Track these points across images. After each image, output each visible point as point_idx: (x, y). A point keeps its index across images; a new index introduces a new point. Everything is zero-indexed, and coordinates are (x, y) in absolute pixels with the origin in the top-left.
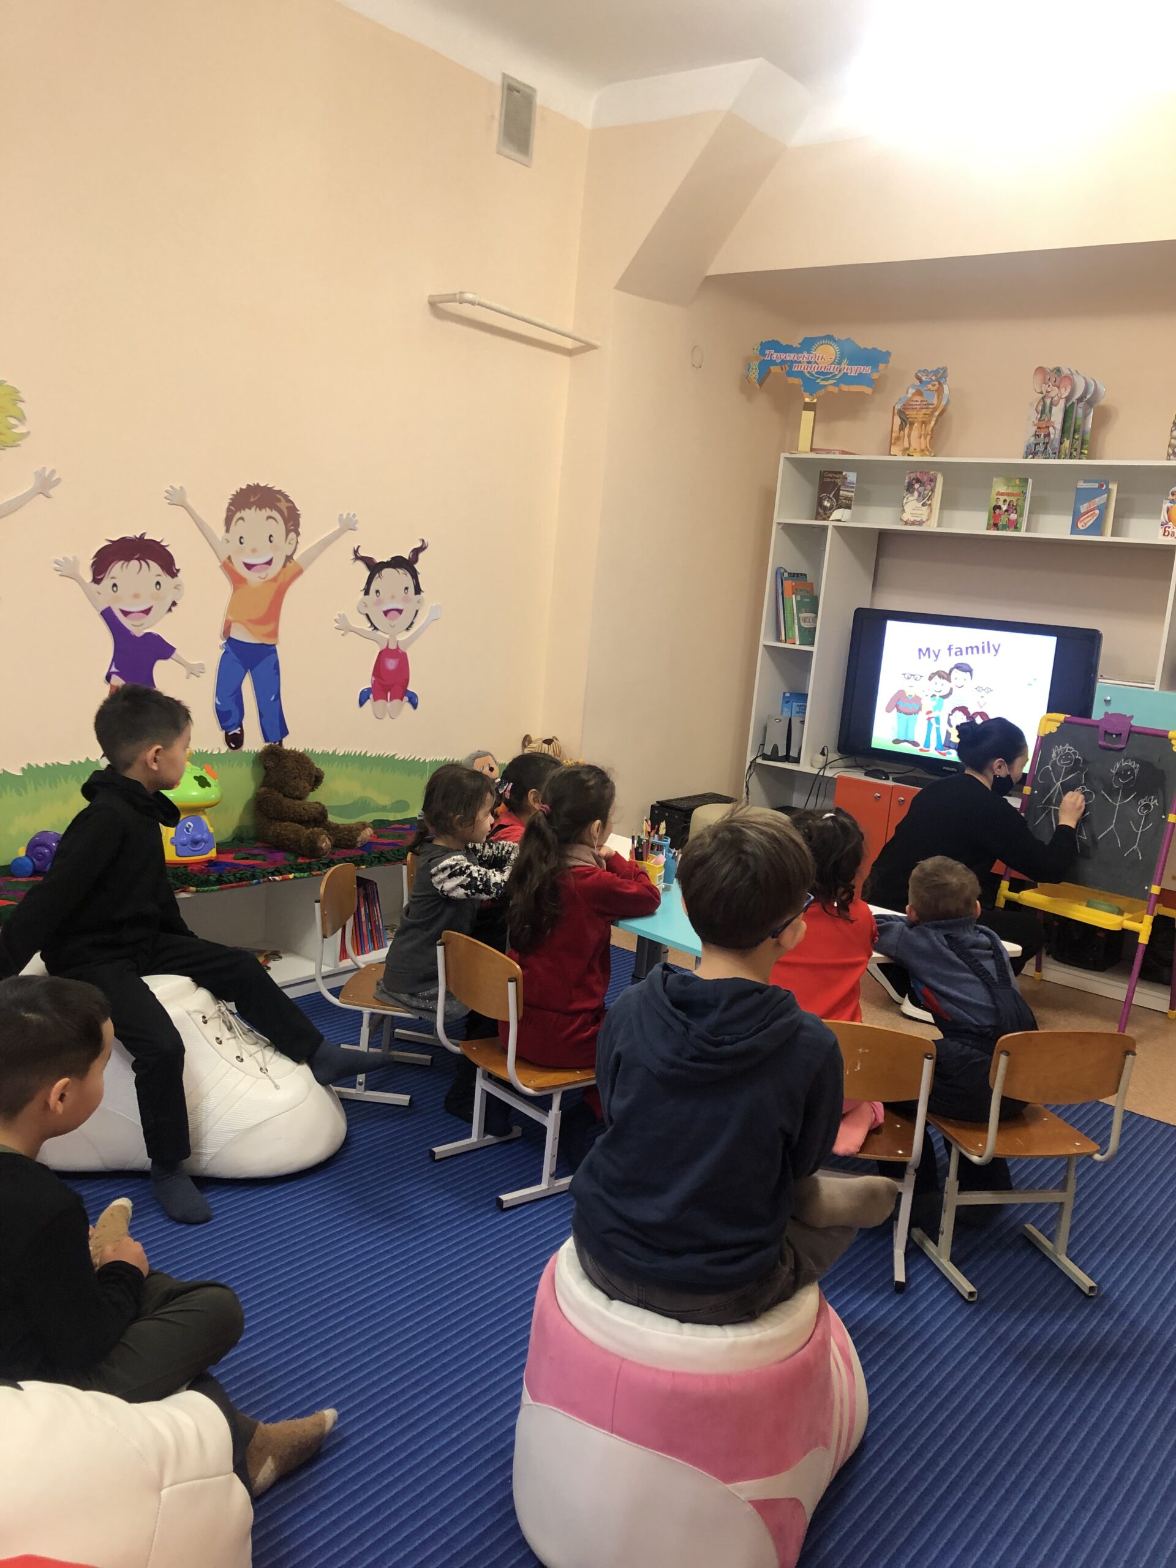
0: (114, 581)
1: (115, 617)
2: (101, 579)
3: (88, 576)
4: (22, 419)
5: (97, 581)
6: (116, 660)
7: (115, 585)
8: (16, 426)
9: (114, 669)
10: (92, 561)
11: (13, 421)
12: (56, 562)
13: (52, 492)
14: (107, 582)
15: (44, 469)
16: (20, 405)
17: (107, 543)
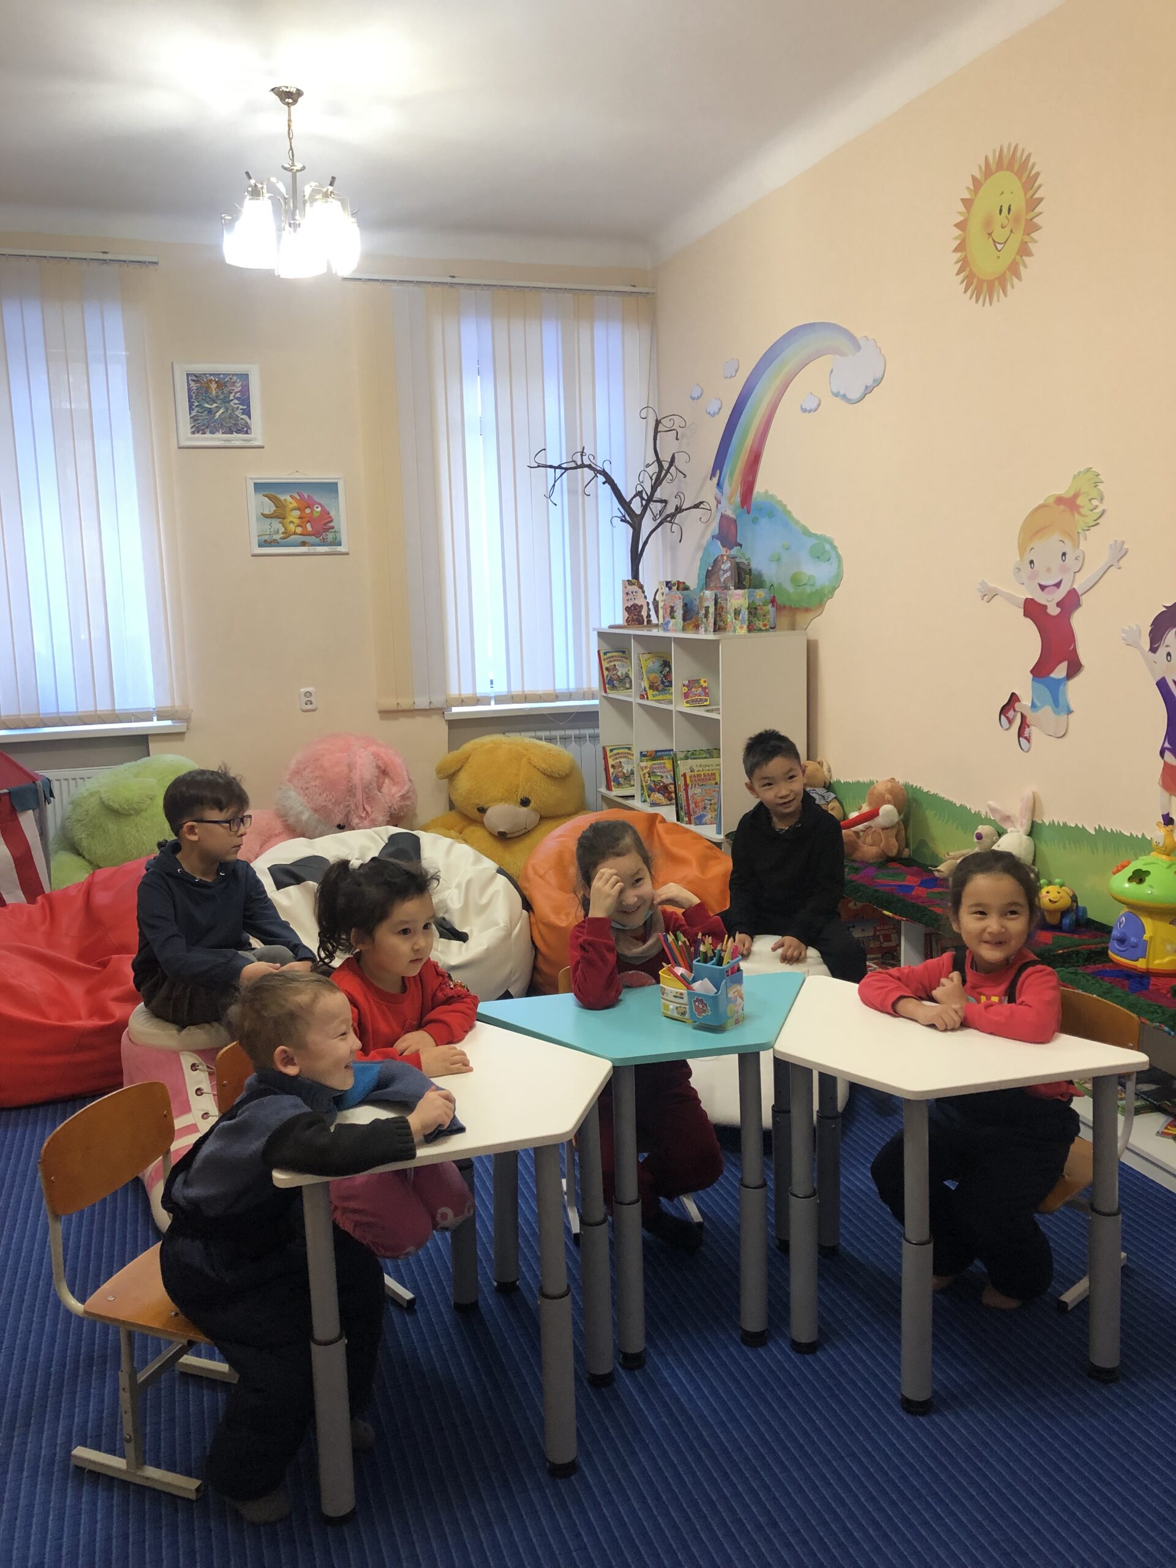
0: (1168, 650)
1: (1167, 685)
2: (1157, 648)
3: (1146, 643)
4: (1102, 499)
5: (1153, 650)
6: (1169, 735)
7: (1169, 654)
8: (1097, 507)
9: (1167, 745)
10: (1150, 629)
11: (1095, 502)
12: (1124, 631)
13: (1121, 563)
14: (1162, 651)
15: (1116, 541)
16: (1100, 486)
17: (1165, 609)
